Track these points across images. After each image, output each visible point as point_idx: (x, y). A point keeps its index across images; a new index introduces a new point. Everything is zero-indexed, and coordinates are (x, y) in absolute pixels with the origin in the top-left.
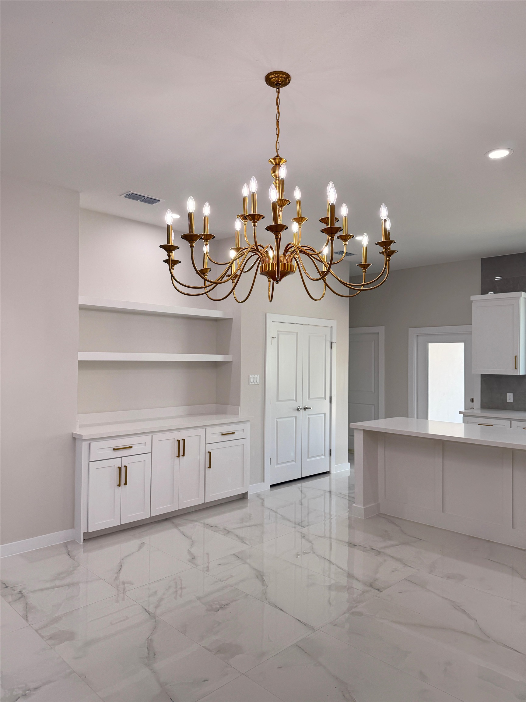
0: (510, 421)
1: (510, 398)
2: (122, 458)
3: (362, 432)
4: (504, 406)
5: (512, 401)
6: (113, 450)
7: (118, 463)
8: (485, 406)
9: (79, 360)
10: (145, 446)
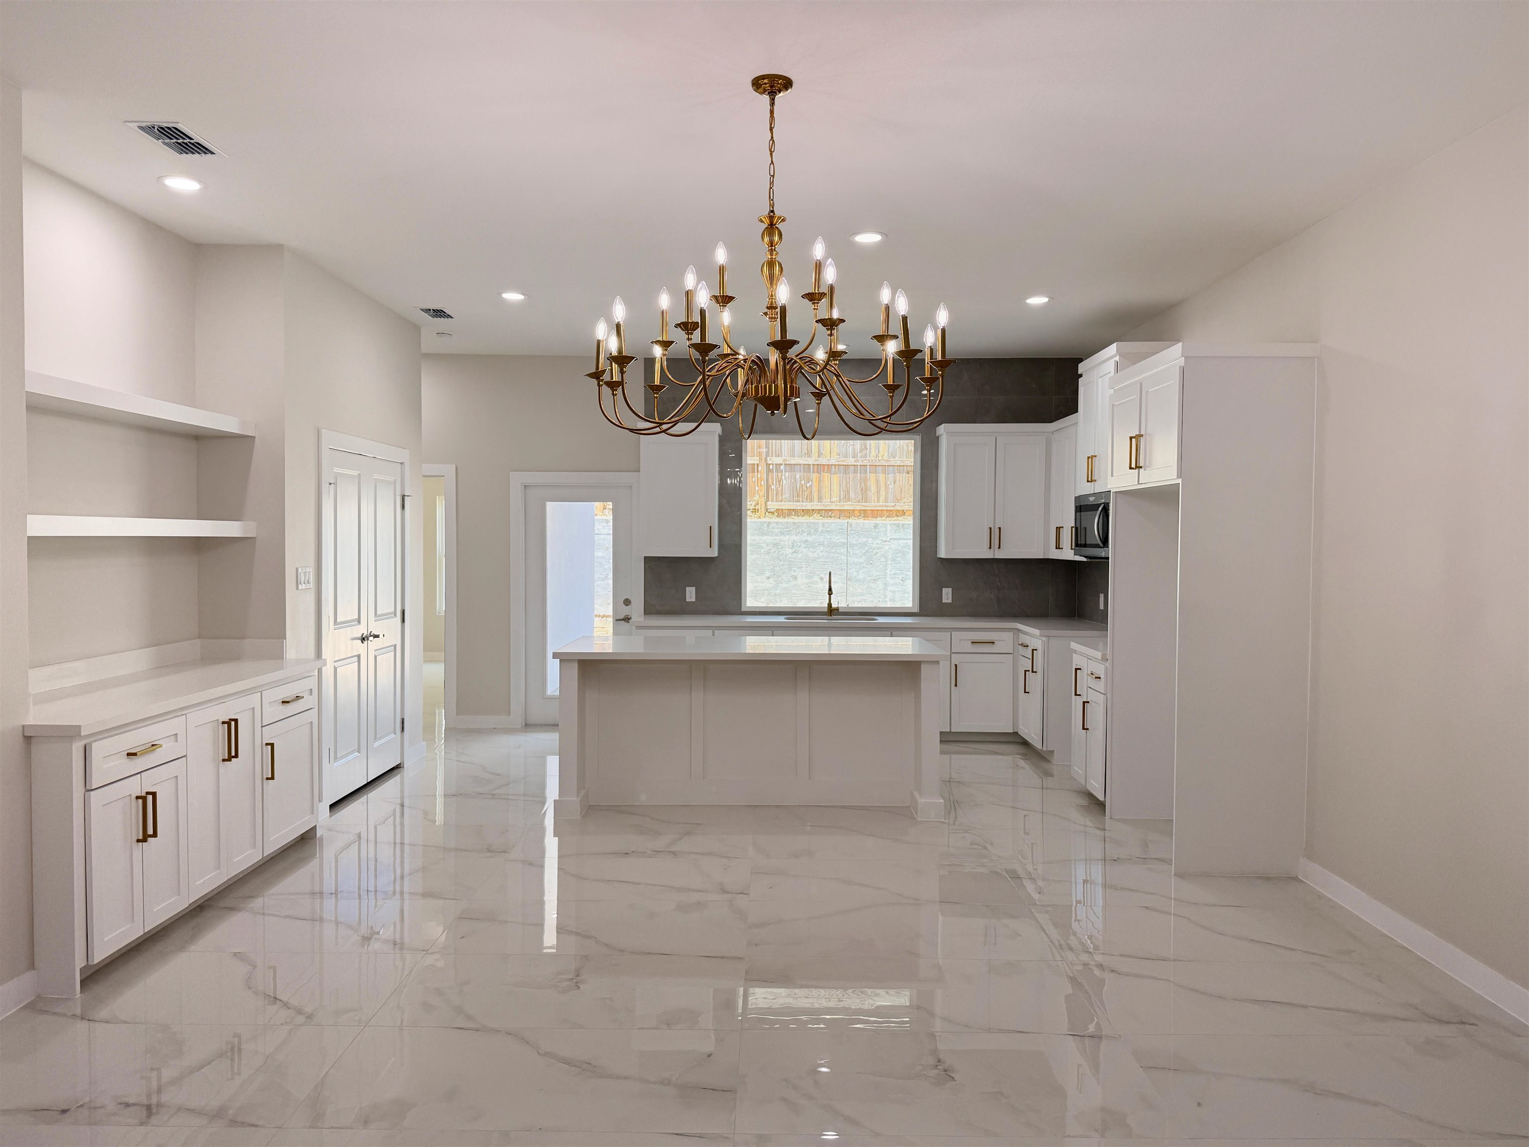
0: (711, 631)
1: (691, 594)
2: (142, 774)
3: (575, 666)
4: (683, 610)
5: (693, 600)
6: (126, 756)
7: (136, 787)
8: (650, 610)
9: (29, 534)
10: (177, 741)
